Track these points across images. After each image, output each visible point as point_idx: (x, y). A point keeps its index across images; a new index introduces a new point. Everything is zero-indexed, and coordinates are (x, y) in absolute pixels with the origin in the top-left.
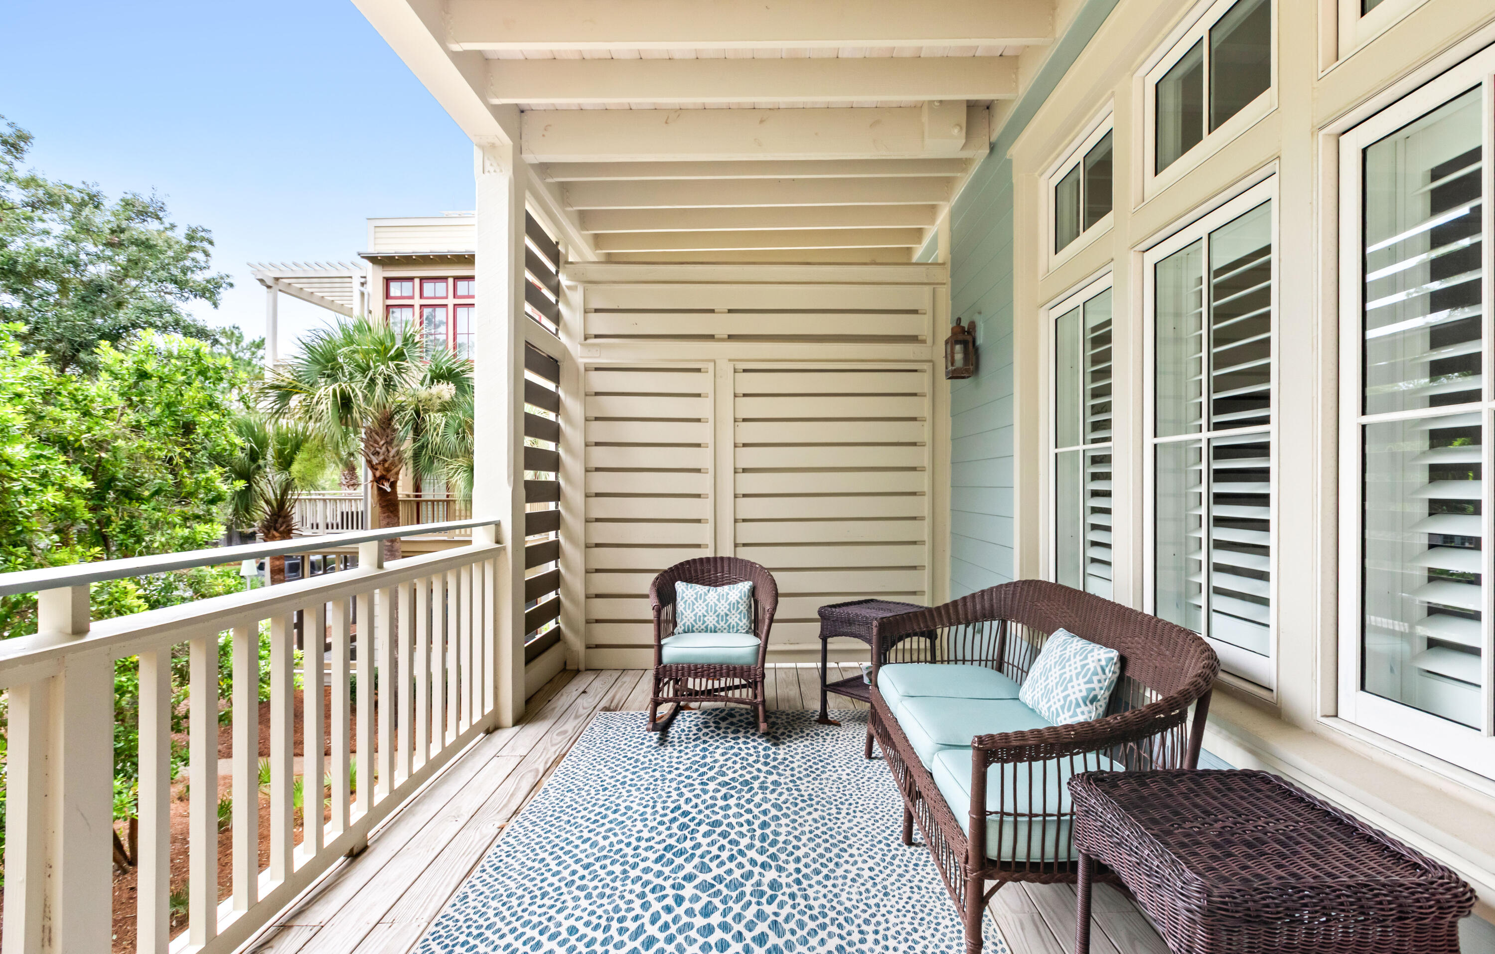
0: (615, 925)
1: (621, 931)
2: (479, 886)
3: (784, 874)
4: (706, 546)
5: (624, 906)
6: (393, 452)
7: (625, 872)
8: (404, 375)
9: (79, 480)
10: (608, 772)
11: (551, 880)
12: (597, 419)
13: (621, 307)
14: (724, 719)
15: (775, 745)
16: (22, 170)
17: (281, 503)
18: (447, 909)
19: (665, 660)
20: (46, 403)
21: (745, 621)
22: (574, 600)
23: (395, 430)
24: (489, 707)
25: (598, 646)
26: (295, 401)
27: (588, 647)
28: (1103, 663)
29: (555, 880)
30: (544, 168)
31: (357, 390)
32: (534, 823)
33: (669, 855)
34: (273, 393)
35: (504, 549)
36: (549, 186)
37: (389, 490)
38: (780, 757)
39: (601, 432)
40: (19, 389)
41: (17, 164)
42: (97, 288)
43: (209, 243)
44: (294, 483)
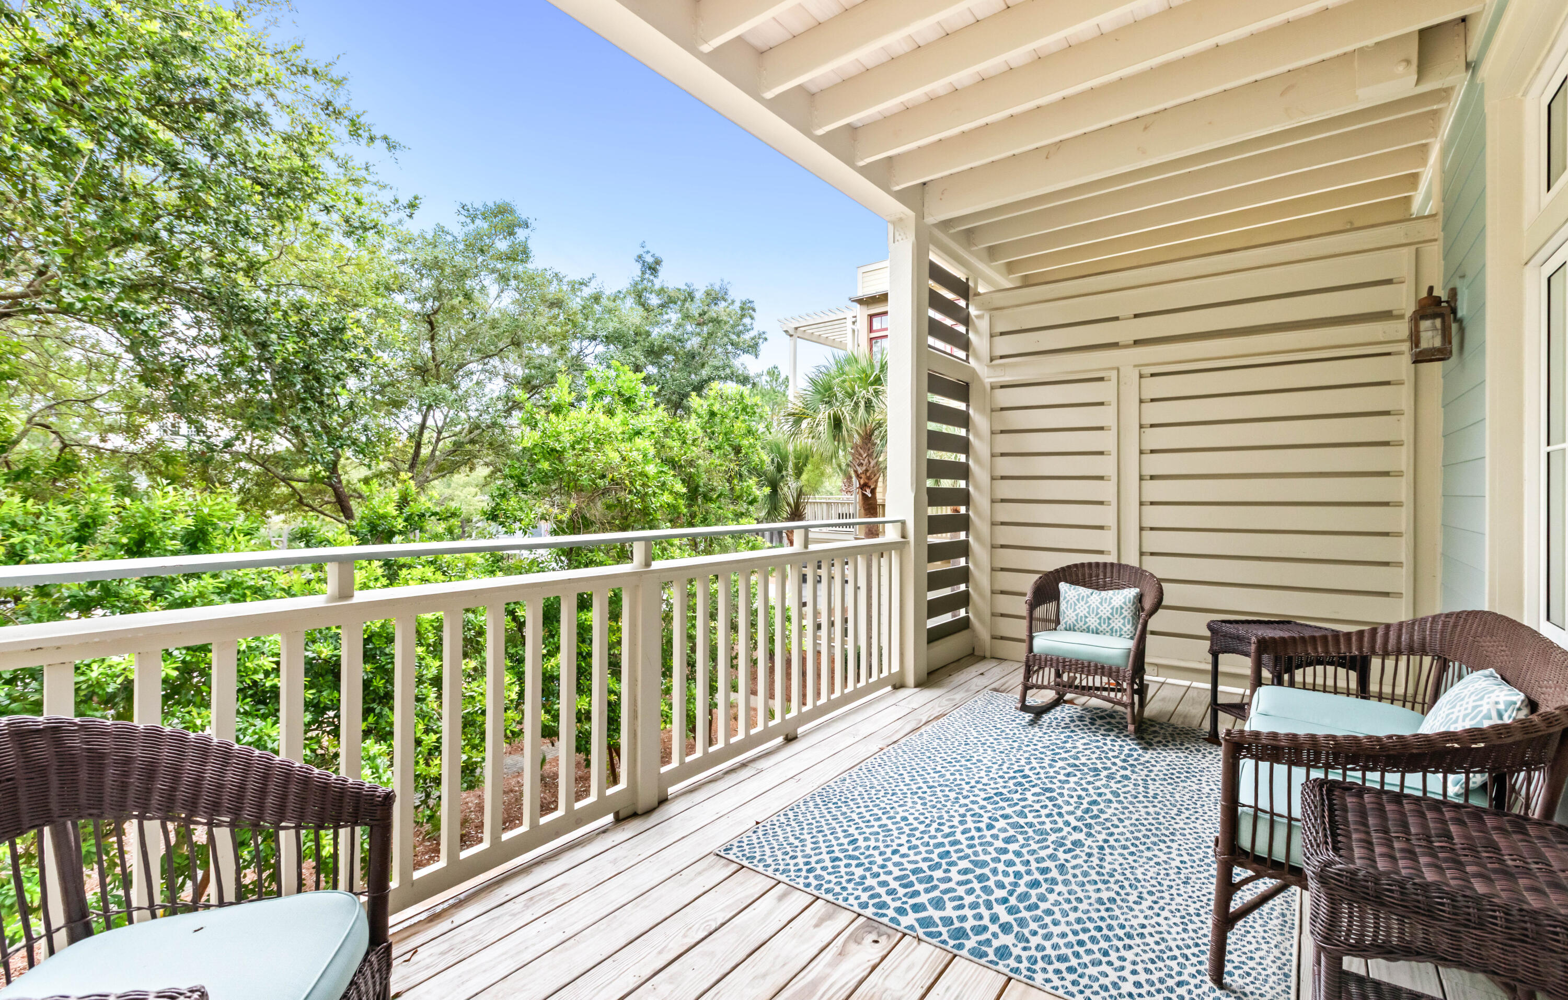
0: (935, 825)
1: (937, 830)
2: (855, 777)
3: (1090, 839)
4: (1109, 553)
5: (946, 816)
6: (873, 463)
7: (957, 798)
9: (681, 488)
10: (975, 734)
11: (902, 787)
12: (1002, 432)
13: (1024, 327)
14: (1102, 718)
15: (1144, 749)
16: (658, 284)
17: (797, 504)
18: (832, 784)
19: (1036, 649)
20: (666, 436)
21: (1129, 627)
22: (981, 595)
23: (874, 444)
24: (895, 668)
25: (1002, 638)
26: (804, 424)
27: (994, 637)
28: (1501, 707)
29: (905, 788)
30: (946, 224)
31: (846, 413)
32: (904, 752)
33: (997, 799)
34: (791, 419)
35: (908, 543)
36: (953, 237)
37: (870, 495)
38: (1142, 760)
39: (1006, 443)
40: (653, 429)
41: (655, 280)
42: (692, 356)
43: (754, 310)
44: (804, 489)
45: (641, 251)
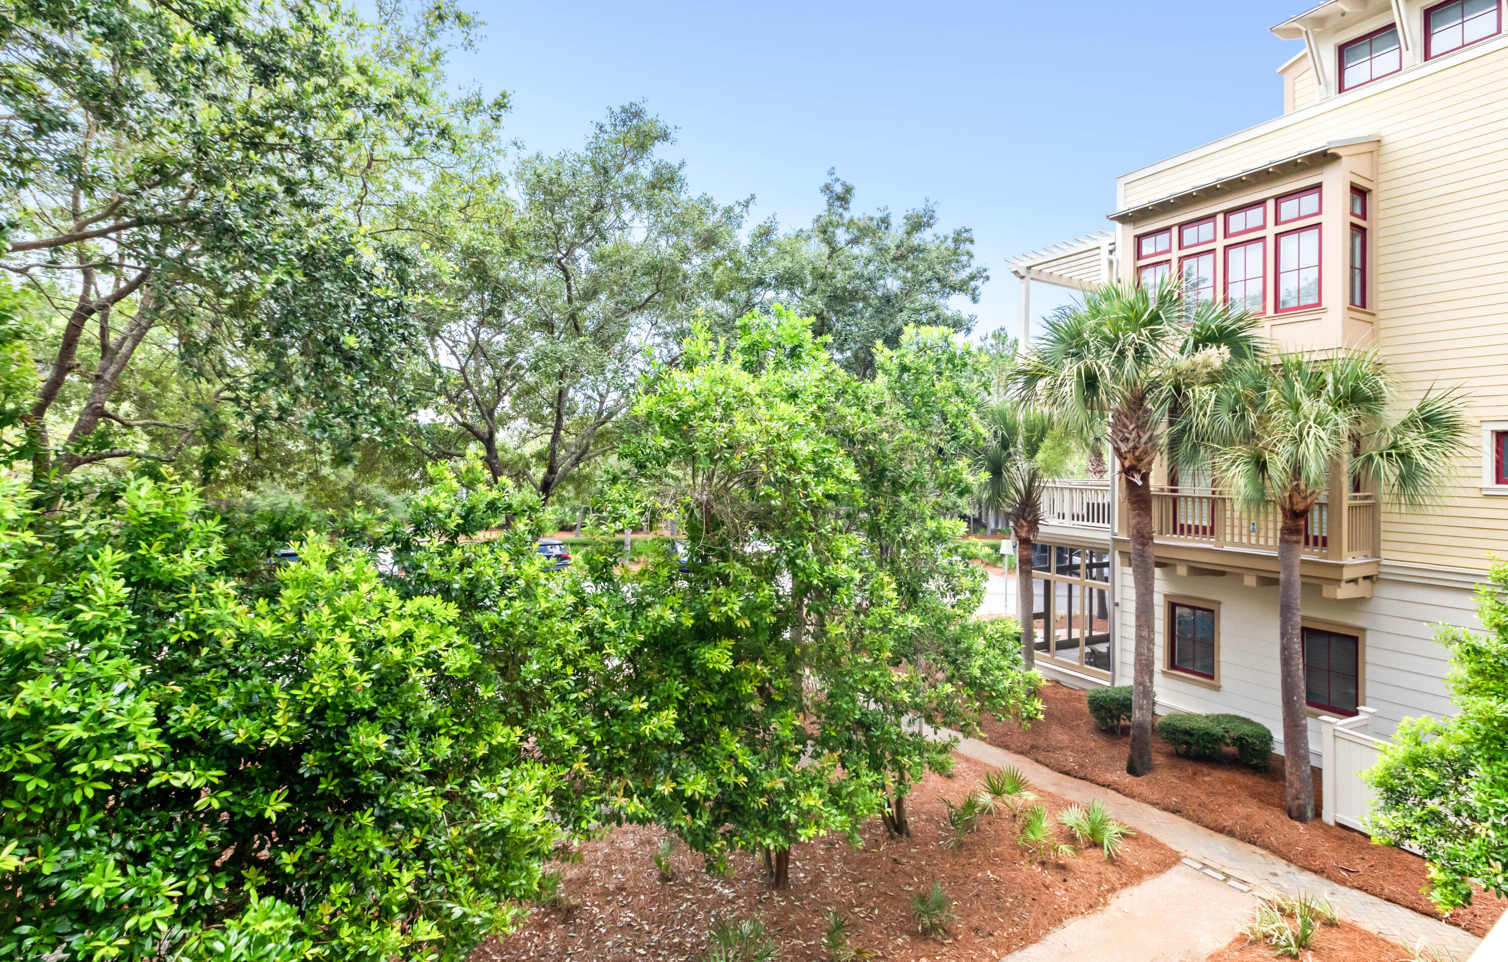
6: (1145, 438)
8: (1159, 344)
23: (1147, 411)
26: (1041, 384)
31: (1104, 367)
34: (1022, 379)
37: (1140, 483)
41: (845, 212)
42: (887, 300)
43: (972, 242)
44: (1040, 472)
45: (828, 180)
